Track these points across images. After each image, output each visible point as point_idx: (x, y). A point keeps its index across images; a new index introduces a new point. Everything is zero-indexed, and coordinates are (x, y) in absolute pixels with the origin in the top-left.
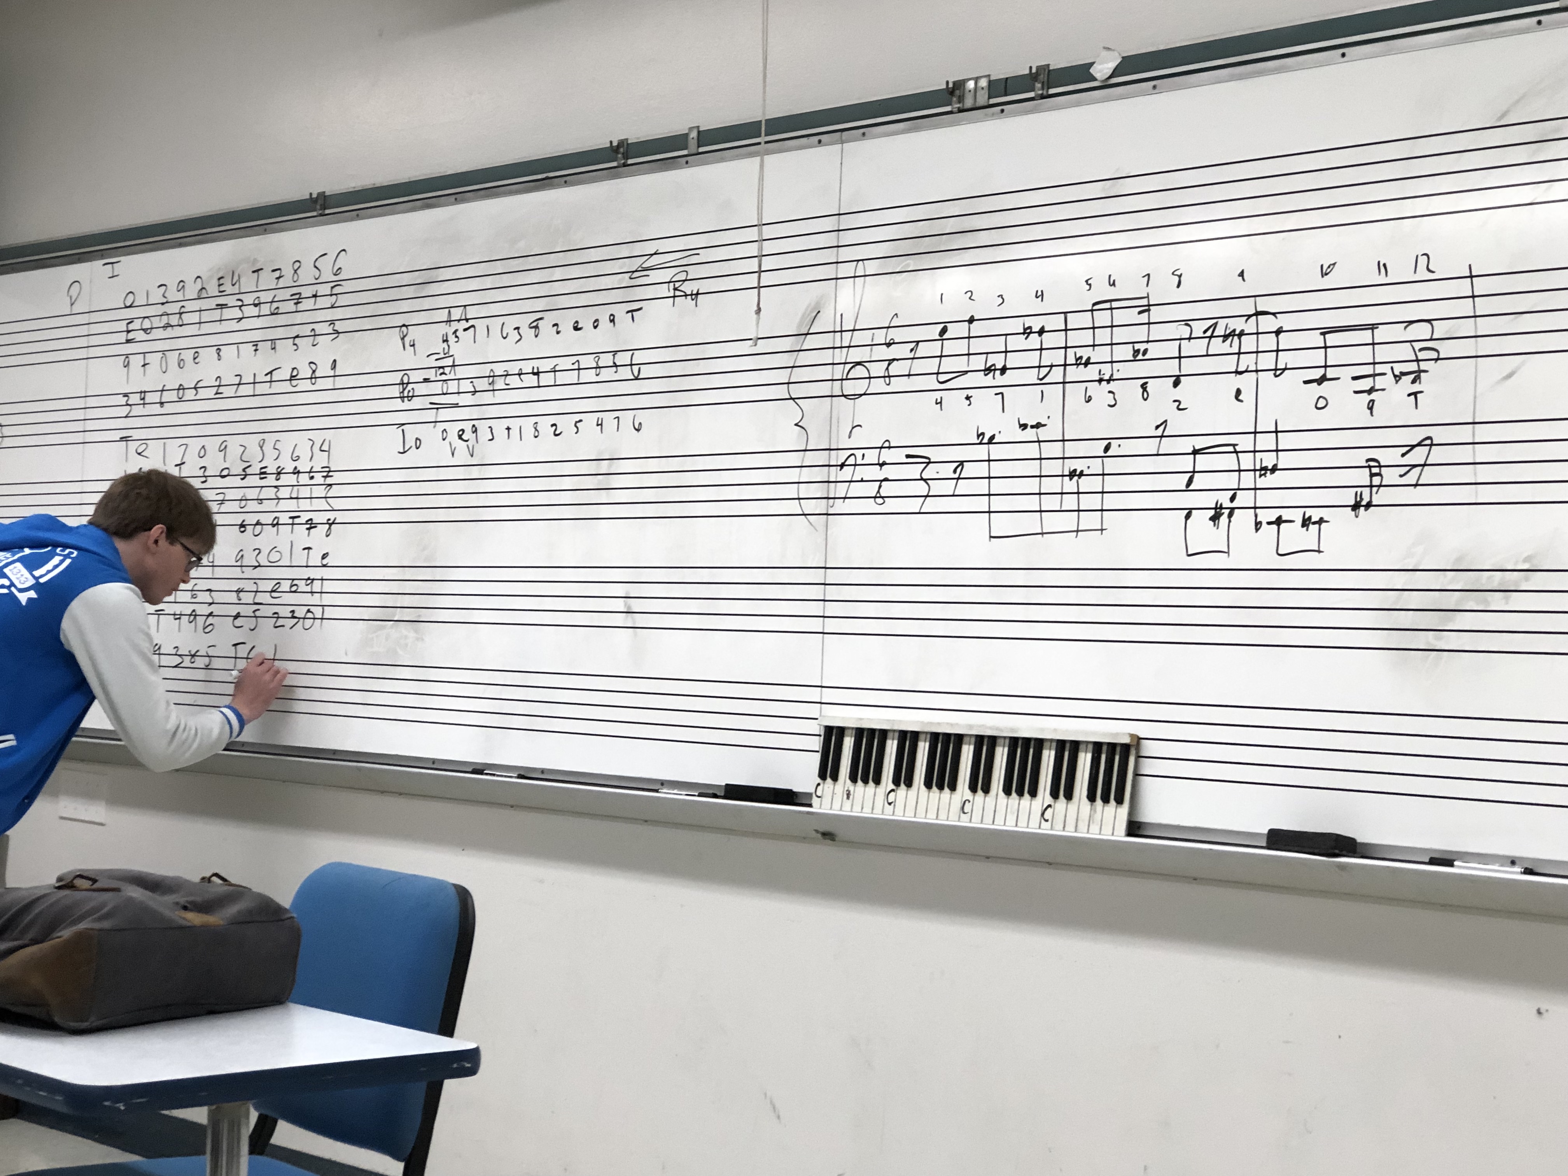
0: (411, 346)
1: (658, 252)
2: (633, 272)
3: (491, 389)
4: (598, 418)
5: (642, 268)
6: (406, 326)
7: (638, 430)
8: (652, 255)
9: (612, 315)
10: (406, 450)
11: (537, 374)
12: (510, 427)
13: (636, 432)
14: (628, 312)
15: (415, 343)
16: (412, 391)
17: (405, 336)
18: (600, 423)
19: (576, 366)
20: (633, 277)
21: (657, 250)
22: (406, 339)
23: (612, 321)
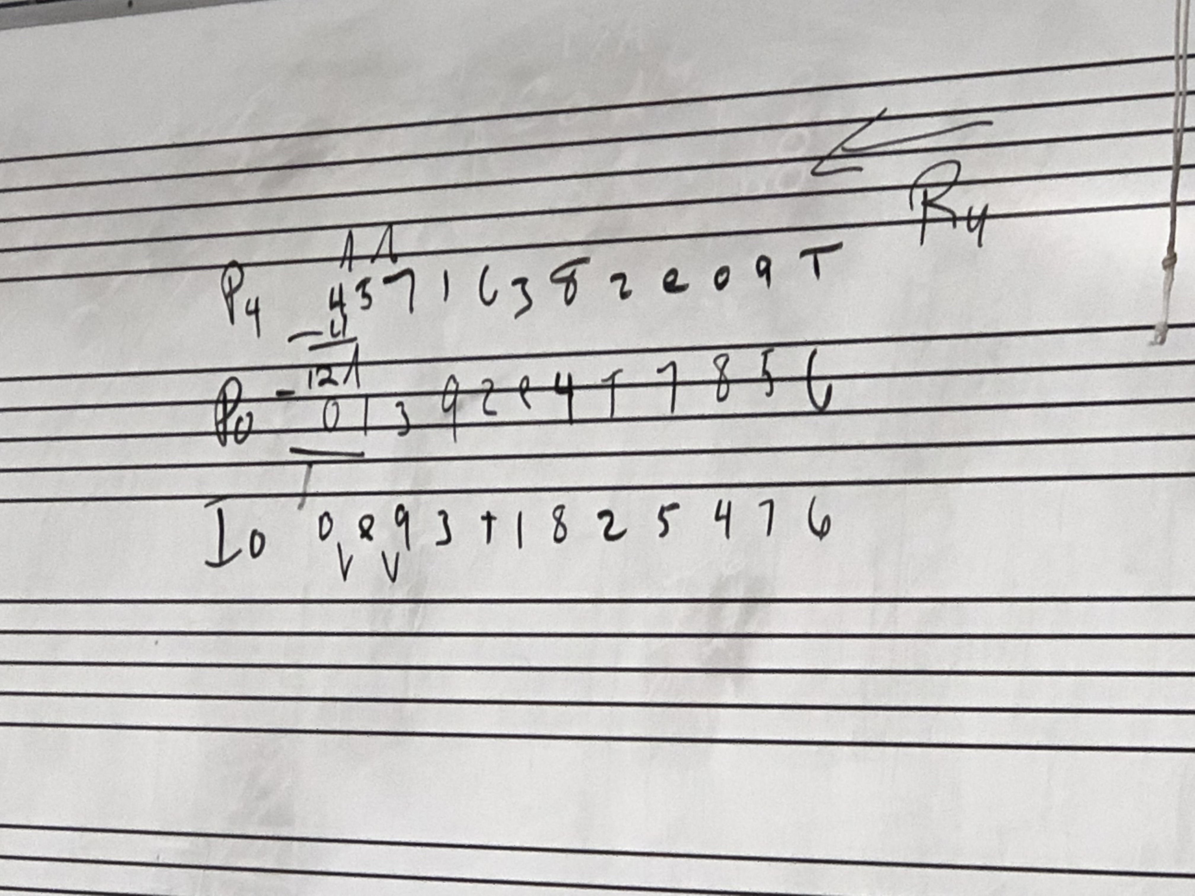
0: (249, 313)
1: (887, 114)
2: (822, 159)
3: (450, 421)
4: (720, 503)
5: (844, 149)
6: (241, 267)
7: (821, 534)
8: (871, 120)
9: (762, 258)
10: (225, 557)
11: (569, 390)
12: (493, 514)
13: (817, 538)
14: (804, 254)
15: (260, 306)
16: (247, 420)
17: (233, 291)
18: (723, 511)
19: (668, 376)
20: (820, 170)
21: (885, 110)
22: (236, 296)
23: (765, 273)
